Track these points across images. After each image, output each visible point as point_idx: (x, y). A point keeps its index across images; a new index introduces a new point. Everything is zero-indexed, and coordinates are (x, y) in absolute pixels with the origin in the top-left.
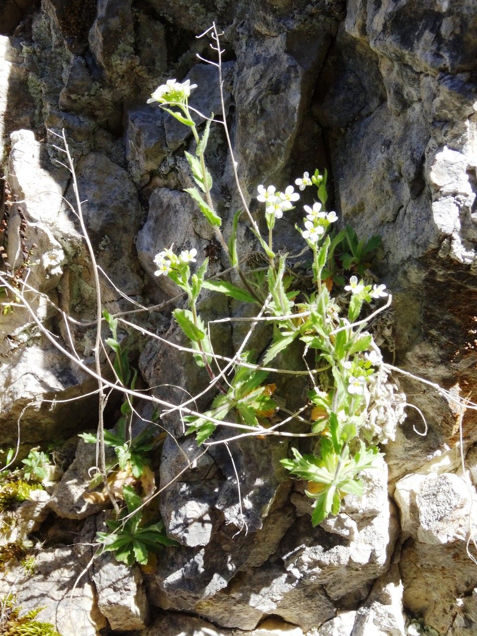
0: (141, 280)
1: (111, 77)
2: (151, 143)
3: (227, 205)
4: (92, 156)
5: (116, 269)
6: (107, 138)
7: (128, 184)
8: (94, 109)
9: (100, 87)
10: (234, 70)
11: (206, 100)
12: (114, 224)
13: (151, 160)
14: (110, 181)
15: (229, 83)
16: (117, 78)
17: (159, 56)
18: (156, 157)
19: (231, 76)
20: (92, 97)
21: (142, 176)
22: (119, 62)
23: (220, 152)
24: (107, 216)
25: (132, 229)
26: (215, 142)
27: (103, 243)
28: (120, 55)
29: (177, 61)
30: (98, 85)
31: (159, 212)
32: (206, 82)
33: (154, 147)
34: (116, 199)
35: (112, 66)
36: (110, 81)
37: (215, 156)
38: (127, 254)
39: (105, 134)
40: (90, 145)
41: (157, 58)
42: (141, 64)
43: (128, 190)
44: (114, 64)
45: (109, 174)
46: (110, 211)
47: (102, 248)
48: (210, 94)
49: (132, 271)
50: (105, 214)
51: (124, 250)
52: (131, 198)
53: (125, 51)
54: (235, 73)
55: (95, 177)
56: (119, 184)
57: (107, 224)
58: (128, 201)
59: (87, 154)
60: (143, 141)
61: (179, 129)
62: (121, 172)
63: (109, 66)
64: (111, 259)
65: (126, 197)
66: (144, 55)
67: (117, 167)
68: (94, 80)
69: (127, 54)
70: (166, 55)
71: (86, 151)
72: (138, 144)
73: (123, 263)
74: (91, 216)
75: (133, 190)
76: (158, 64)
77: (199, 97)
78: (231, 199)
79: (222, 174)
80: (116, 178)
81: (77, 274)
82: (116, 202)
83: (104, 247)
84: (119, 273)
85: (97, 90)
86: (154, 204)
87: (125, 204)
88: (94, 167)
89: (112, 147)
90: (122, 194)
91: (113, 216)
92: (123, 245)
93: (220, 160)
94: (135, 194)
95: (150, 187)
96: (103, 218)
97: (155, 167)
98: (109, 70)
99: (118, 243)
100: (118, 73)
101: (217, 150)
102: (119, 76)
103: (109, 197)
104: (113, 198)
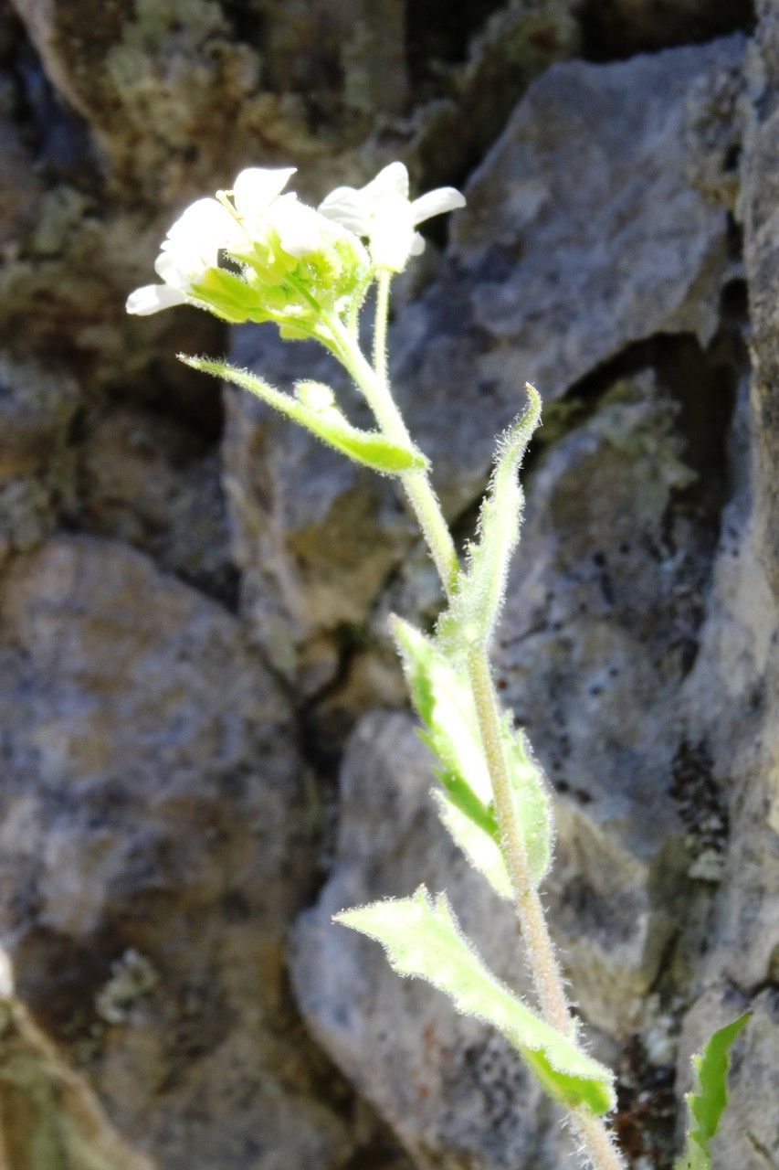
0: (336, 1127)
1: (129, 163)
2: (316, 497)
3: (704, 867)
4: (61, 554)
5: (201, 1095)
6: (145, 453)
7: (246, 679)
8: (71, 318)
9: (88, 213)
10: (744, 86)
11: (599, 256)
12: (168, 896)
13: (326, 578)
14: (152, 671)
15: (717, 157)
16: (159, 166)
17: (362, 36)
18: (349, 565)
19: (727, 119)
20: (49, 268)
21: (301, 648)
22: (148, 84)
23: (683, 531)
24: (135, 854)
25: (275, 896)
26: (655, 475)
27: (119, 987)
28: (152, 48)
29: (459, 56)
30: (76, 202)
31: (385, 837)
32: (597, 154)
33: (331, 519)
34: (185, 763)
35: (118, 104)
36: (131, 181)
37: (655, 554)
38: (252, 1015)
39: (137, 437)
40: (56, 498)
41: (349, 50)
42: (267, 83)
43: (249, 708)
44: (128, 94)
45: (149, 639)
46: (152, 827)
47: (114, 1015)
48: (622, 220)
49: (289, 1088)
50: (124, 845)
51: (235, 1002)
52: (265, 749)
53: (176, 27)
54: (746, 105)
55: (78, 657)
56: (198, 683)
57: (136, 897)
58: (245, 769)
59: (37, 548)
60: (279, 487)
61: (456, 419)
62: (209, 621)
63: (108, 107)
64: (169, 1054)
65: (237, 749)
66: (281, 37)
67: (189, 599)
68: (51, 180)
69: (188, 40)
70: (397, 26)
71: (28, 534)
72: (262, 498)
73: (236, 1064)
74: (51, 857)
75: (274, 711)
76: (356, 77)
77: (564, 241)
78: (724, 832)
79: (688, 663)
80: (183, 657)
81: (42, 1095)
82: (181, 777)
83: (126, 1005)
84: (220, 1108)
85: (74, 227)
86: (358, 793)
87: (232, 782)
88: (70, 609)
89: (173, 494)
90: (218, 730)
91: (164, 851)
92: (231, 978)
93: (680, 576)
94: (282, 729)
95: (347, 699)
96: (114, 864)
97: (354, 614)
98: (107, 126)
99: (197, 979)
100: (160, 140)
101: (668, 521)
102: (173, 152)
103: (152, 754)
104: (169, 755)
